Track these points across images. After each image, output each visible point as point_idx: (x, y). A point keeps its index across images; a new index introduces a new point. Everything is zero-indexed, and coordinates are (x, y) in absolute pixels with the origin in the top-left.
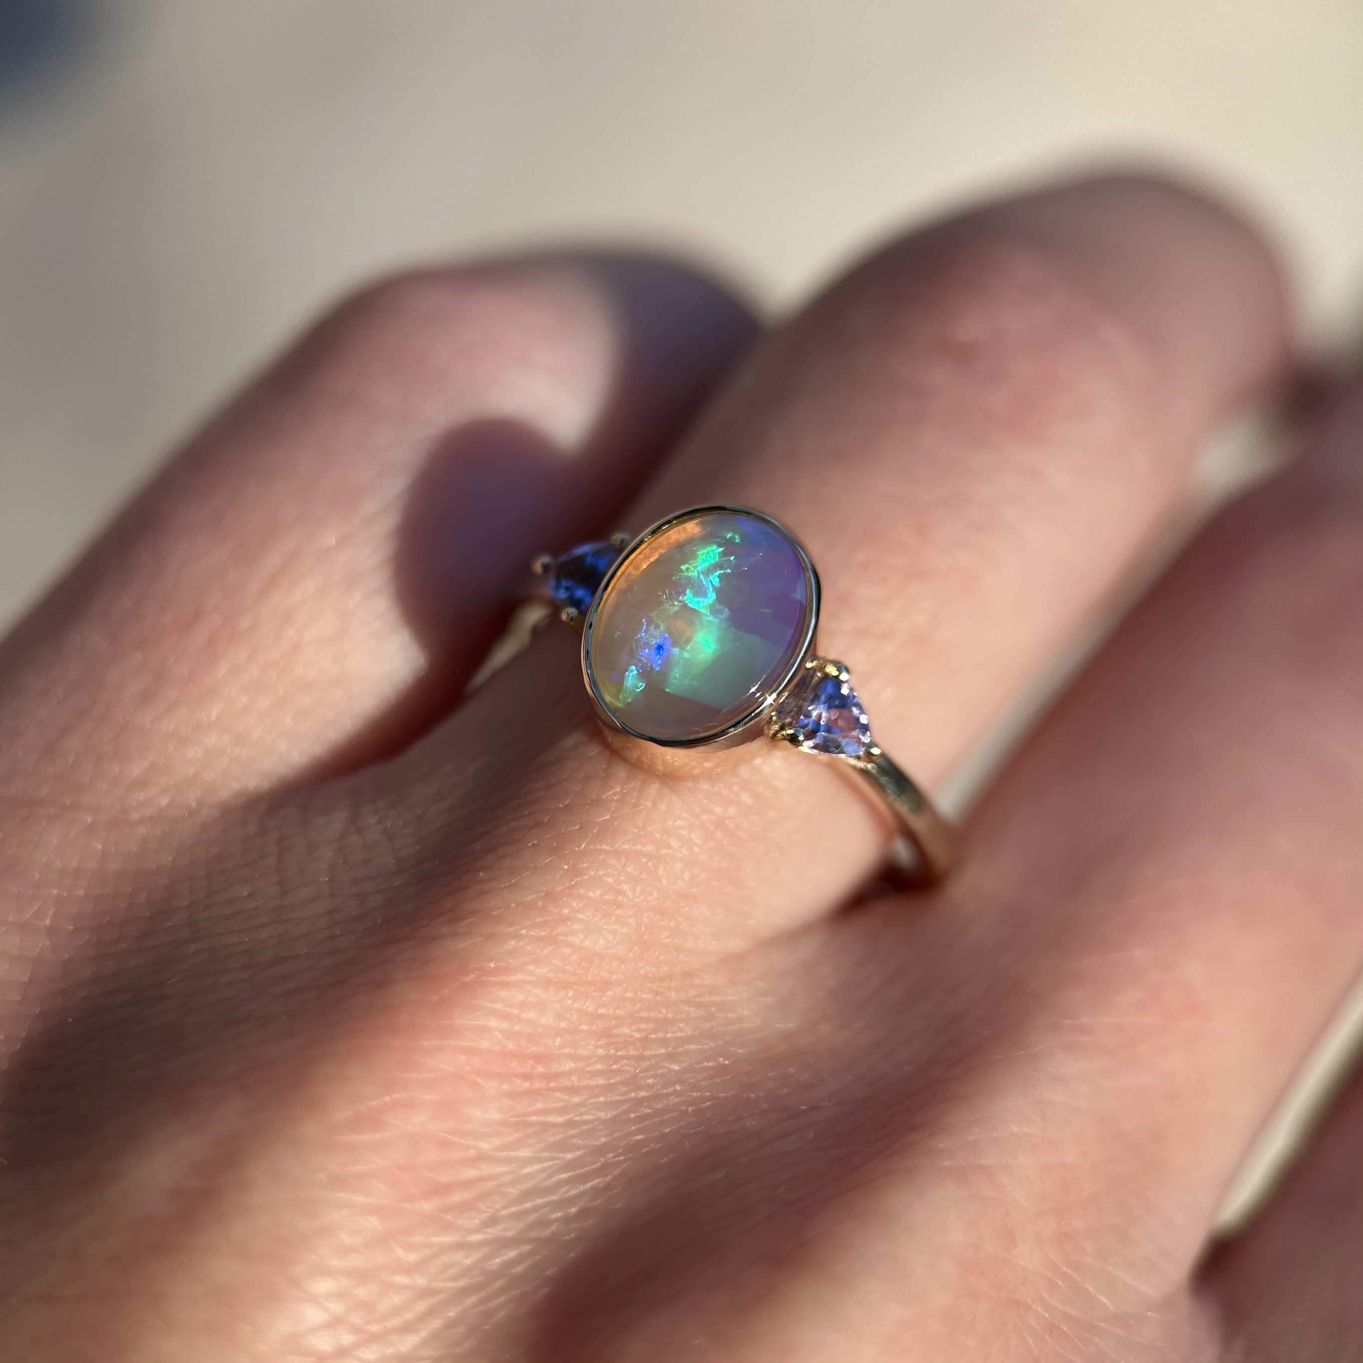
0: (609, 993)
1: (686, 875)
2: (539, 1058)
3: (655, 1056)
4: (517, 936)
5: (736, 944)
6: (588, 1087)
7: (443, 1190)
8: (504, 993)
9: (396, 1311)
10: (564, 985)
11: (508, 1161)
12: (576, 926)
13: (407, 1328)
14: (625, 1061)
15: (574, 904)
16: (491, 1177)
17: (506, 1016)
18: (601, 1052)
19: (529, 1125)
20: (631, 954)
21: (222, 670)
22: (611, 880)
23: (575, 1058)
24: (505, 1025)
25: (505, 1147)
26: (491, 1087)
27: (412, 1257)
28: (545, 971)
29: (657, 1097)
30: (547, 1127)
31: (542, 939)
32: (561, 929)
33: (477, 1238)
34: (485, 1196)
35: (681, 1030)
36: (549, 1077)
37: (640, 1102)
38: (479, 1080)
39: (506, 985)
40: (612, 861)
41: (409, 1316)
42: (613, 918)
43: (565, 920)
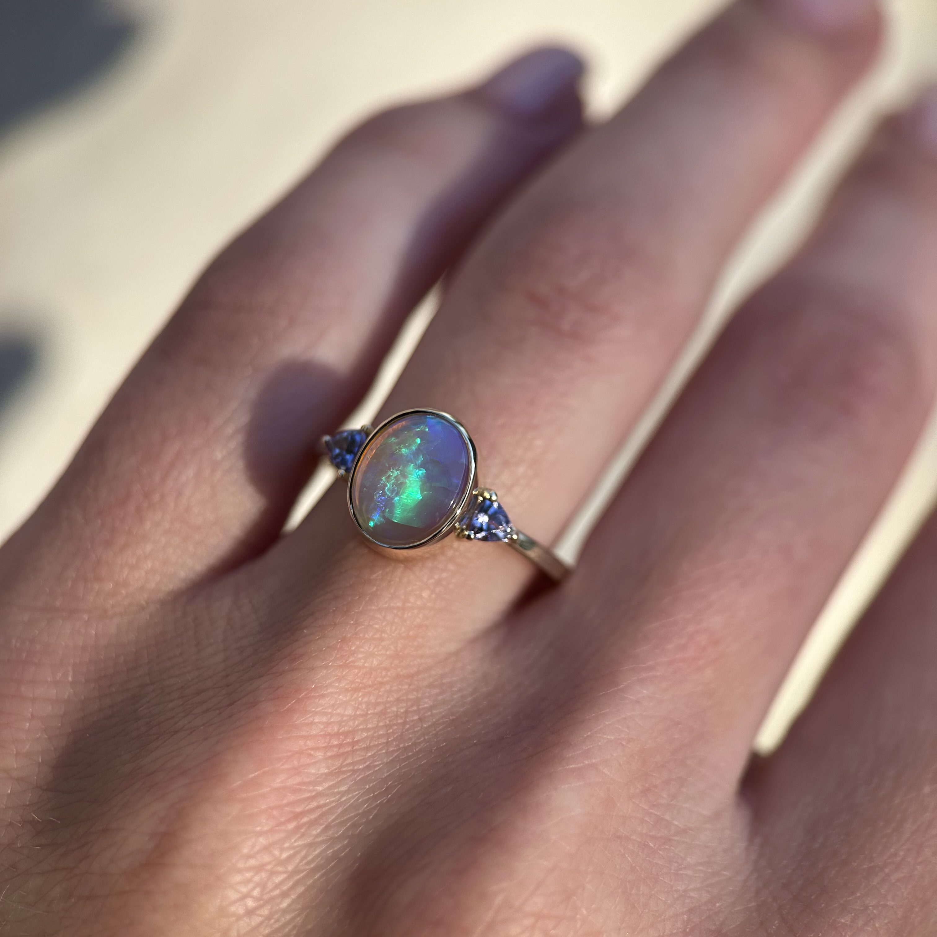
0: (382, 690)
1: (421, 616)
2: (346, 734)
3: (413, 721)
4: (326, 667)
5: (452, 647)
6: (375, 746)
7: (297, 816)
8: (322, 702)
9: (277, 886)
10: (356, 690)
11: (334, 794)
12: (360, 656)
13: (285, 895)
14: (396, 727)
15: (358, 643)
16: (325, 805)
17: (325, 714)
18: (381, 724)
19: (344, 772)
20: (393, 665)
21: (148, 525)
22: (377, 626)
23: (367, 730)
24: (324, 719)
25: (330, 787)
26: (320, 755)
27: (285, 855)
28: (344, 685)
29: (415, 744)
30: (354, 771)
31: (340, 666)
32: (352, 659)
33: (321, 839)
34: (322, 815)
35: (426, 703)
36: (354, 743)
37: (405, 749)
38: (312, 753)
39: (323, 696)
40: (378, 616)
41: (285, 888)
42: (380, 647)
43: (353, 653)
